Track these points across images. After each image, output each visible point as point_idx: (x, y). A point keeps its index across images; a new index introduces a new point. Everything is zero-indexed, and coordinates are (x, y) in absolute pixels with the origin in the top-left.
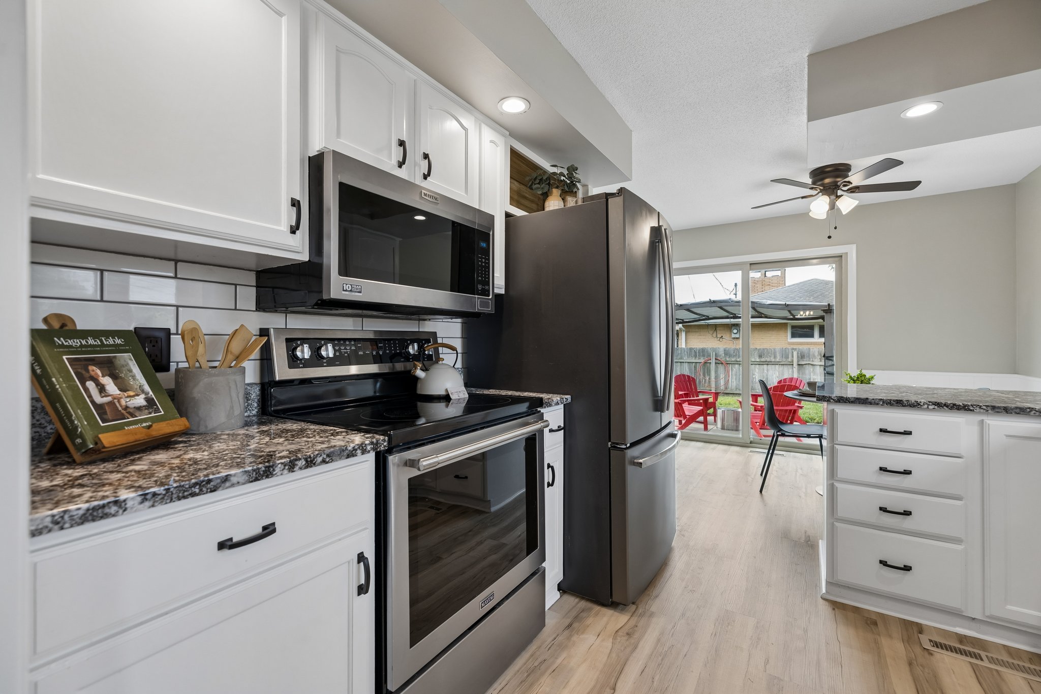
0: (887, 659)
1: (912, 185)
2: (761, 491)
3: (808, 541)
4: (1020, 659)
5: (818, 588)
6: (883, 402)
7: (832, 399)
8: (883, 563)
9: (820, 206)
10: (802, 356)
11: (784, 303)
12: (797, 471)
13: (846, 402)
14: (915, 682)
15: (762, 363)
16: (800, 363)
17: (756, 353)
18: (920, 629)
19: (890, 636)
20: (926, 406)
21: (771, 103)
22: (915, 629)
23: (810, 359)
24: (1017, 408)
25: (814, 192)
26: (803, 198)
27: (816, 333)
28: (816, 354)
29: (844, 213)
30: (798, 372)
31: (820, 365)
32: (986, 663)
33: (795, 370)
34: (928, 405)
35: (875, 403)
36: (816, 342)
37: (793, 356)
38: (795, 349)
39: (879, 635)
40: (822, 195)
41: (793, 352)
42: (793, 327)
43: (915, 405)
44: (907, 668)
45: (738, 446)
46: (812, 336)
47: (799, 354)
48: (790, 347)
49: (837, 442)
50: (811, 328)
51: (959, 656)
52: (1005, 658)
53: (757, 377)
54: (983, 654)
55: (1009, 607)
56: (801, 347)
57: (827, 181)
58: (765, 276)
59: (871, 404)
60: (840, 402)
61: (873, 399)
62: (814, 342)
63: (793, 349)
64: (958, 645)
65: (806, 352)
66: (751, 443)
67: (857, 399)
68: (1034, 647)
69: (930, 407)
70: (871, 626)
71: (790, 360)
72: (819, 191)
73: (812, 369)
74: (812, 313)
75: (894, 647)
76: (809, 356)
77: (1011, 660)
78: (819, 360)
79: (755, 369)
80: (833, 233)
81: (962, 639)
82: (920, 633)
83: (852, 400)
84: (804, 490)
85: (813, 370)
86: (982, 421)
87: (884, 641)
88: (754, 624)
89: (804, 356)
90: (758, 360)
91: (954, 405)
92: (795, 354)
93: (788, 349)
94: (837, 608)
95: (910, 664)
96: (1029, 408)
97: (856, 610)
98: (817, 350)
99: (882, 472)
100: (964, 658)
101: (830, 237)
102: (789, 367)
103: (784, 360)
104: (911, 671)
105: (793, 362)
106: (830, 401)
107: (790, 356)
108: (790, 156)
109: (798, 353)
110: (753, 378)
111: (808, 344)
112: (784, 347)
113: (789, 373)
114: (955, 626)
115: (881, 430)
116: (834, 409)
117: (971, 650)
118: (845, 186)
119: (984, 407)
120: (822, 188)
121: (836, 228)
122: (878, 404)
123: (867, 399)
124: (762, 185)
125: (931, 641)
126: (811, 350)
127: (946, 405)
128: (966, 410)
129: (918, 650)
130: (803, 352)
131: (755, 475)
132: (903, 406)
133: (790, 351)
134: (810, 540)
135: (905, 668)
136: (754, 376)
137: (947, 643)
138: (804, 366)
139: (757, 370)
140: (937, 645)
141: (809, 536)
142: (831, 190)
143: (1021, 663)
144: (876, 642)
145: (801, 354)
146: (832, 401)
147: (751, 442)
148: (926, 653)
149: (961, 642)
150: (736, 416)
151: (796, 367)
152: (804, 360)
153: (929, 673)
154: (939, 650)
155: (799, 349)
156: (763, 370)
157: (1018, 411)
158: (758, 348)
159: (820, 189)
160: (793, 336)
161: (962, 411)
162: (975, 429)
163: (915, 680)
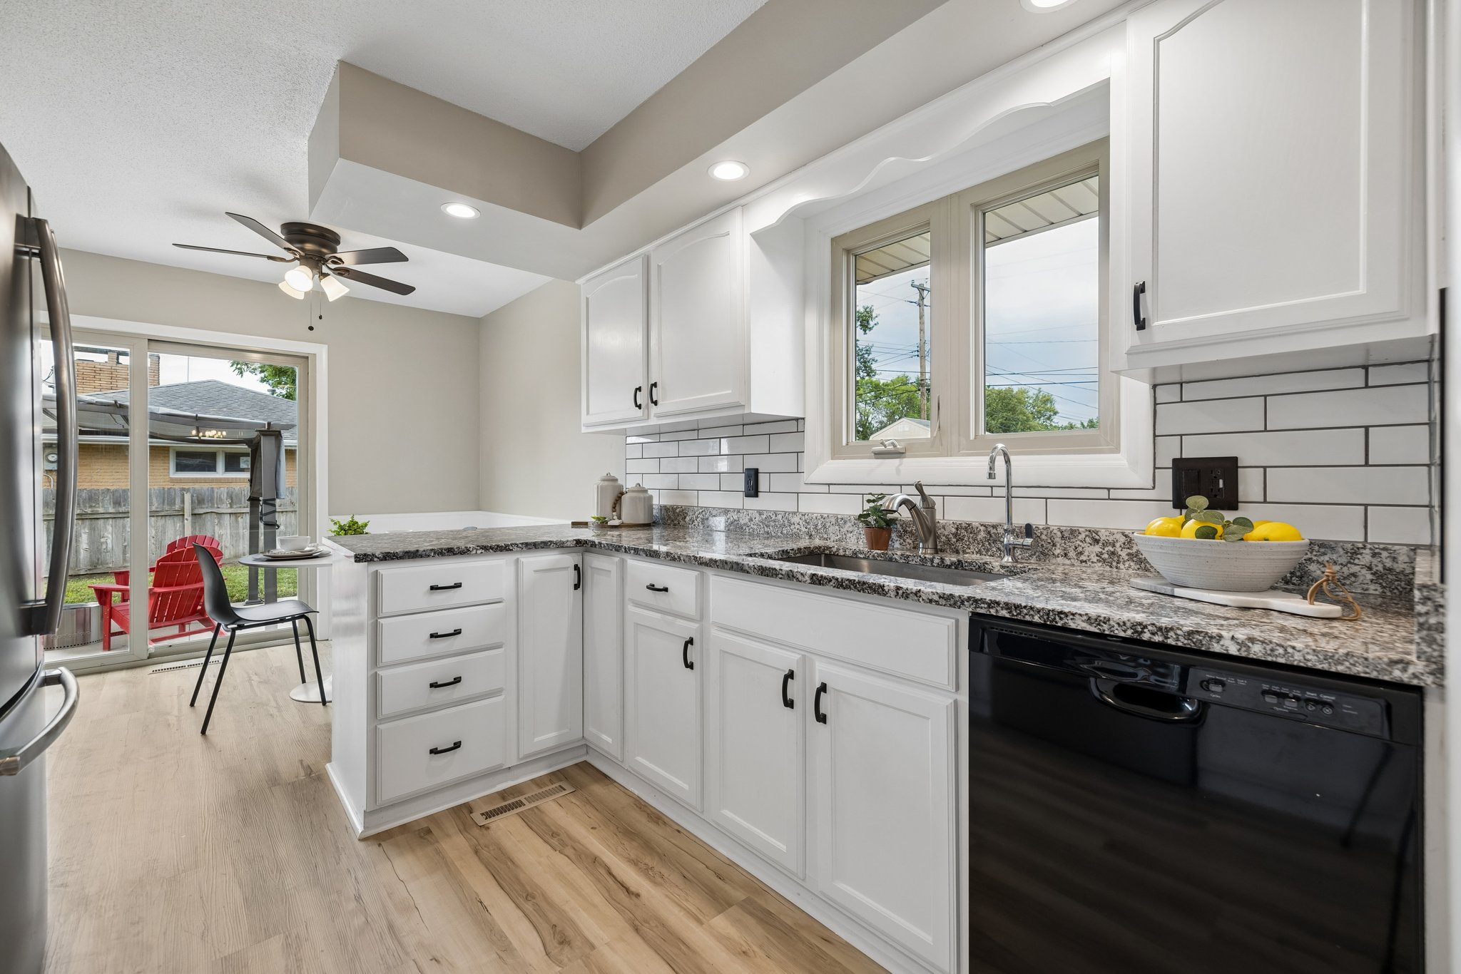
0: (456, 863)
1: (405, 290)
2: (203, 732)
3: (310, 774)
4: (546, 785)
5: (350, 830)
6: (435, 553)
7: (376, 557)
8: (434, 751)
9: (298, 280)
10: (199, 500)
11: (195, 415)
12: (250, 679)
13: (393, 559)
14: (487, 868)
15: (120, 516)
16: (196, 511)
17: (108, 498)
18: (468, 807)
19: (448, 836)
20: (474, 552)
21: (262, 92)
22: (465, 811)
23: (213, 504)
24: (542, 542)
25: (289, 256)
26: (270, 258)
27: (220, 464)
28: (224, 496)
29: (331, 300)
30: (193, 524)
31: (230, 514)
32: (528, 806)
33: (188, 523)
34: (477, 549)
35: (426, 555)
36: (221, 479)
37: (183, 502)
38: (188, 490)
39: (438, 842)
40: (301, 265)
41: (183, 495)
42: (179, 454)
43: (464, 552)
44: (476, 859)
45: (121, 669)
46: (212, 468)
47: (195, 498)
48: (177, 486)
49: (381, 615)
50: (213, 456)
51: (504, 815)
52: (537, 791)
53: (109, 541)
54: (522, 798)
55: (536, 740)
56: (197, 486)
57: (309, 246)
58: (118, 363)
59: (421, 556)
60: (386, 560)
61: (424, 551)
62: (217, 479)
63: (183, 489)
64: (503, 804)
65: (207, 494)
66: (149, 658)
67: (407, 552)
68: (550, 767)
69: (479, 552)
70: (427, 837)
71: (177, 507)
72: (298, 256)
73: (216, 521)
74: (224, 433)
75: (455, 844)
76: (211, 500)
77: (540, 791)
78: (229, 506)
79: (106, 528)
80: (316, 323)
81: (503, 795)
82: (471, 813)
83: (401, 554)
84: (273, 703)
85: (219, 522)
86: (518, 559)
87: (445, 845)
88: (283, 944)
89: (203, 500)
90: (111, 510)
91: (498, 546)
92: (187, 497)
93: (174, 489)
94: (384, 841)
95: (476, 852)
96: (550, 541)
97: (404, 828)
98: (226, 490)
99: (433, 639)
100: (508, 814)
101: (311, 328)
102: (176, 519)
103: (166, 507)
104: (480, 859)
105: (183, 510)
106: (373, 561)
107: (178, 501)
108: (258, 185)
109: (192, 496)
110: (102, 543)
111: (212, 481)
112: (166, 487)
113: (175, 529)
114: (495, 786)
115: (432, 588)
116: (377, 571)
117: (513, 800)
118: (334, 262)
119: (520, 545)
120: (302, 253)
121: (320, 317)
122: (429, 556)
123: (417, 551)
124: (202, 213)
125: (482, 814)
126: (216, 490)
127: (491, 548)
128: (507, 550)
129: (476, 832)
130: (201, 495)
131: (180, 710)
132: (454, 554)
133: (178, 493)
134: (312, 771)
135: (474, 860)
136: (102, 540)
137: (495, 807)
138: (204, 516)
139: (110, 529)
140: (488, 815)
141: (309, 766)
142: (315, 261)
143: (547, 788)
144: (438, 852)
145: (198, 497)
146: (375, 559)
147: (150, 656)
148: (483, 829)
149: (504, 799)
150: (82, 616)
151: (190, 518)
152: (203, 506)
153: (494, 850)
154: (493, 819)
155: (194, 489)
156: (124, 527)
157: (542, 545)
158: (112, 488)
159: (300, 256)
160: (180, 468)
161: (504, 552)
162: (511, 569)
163: (487, 866)
